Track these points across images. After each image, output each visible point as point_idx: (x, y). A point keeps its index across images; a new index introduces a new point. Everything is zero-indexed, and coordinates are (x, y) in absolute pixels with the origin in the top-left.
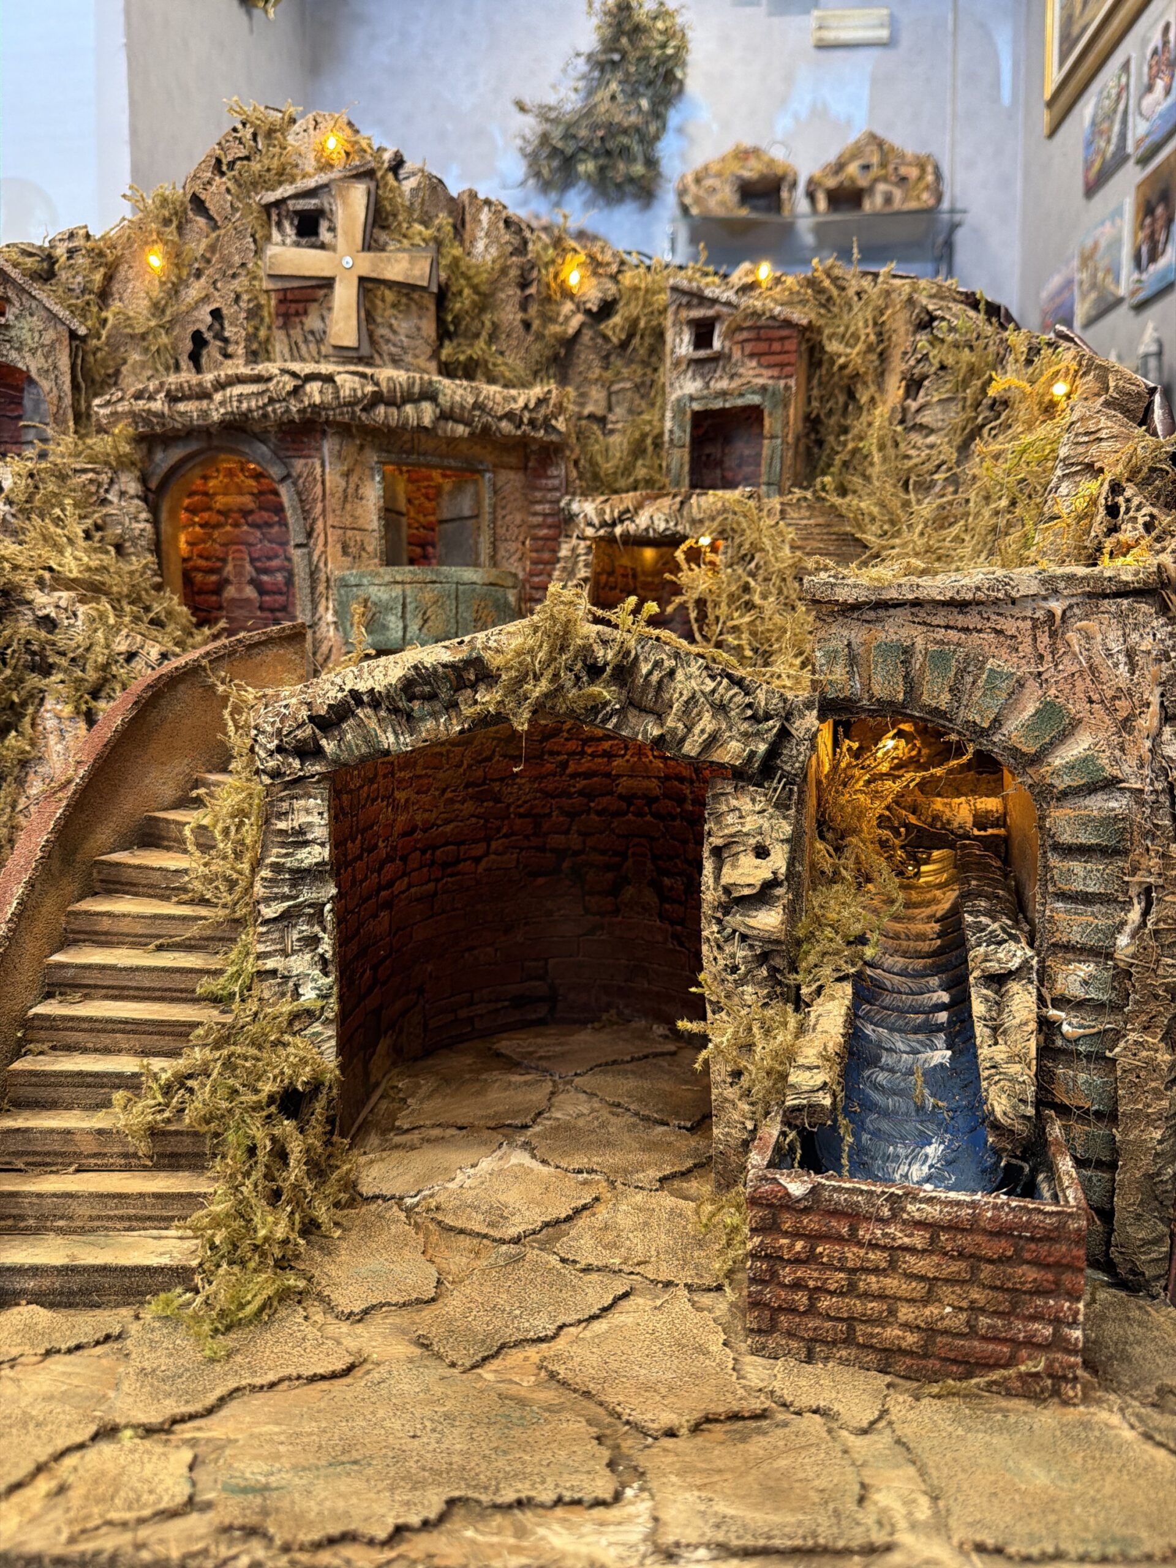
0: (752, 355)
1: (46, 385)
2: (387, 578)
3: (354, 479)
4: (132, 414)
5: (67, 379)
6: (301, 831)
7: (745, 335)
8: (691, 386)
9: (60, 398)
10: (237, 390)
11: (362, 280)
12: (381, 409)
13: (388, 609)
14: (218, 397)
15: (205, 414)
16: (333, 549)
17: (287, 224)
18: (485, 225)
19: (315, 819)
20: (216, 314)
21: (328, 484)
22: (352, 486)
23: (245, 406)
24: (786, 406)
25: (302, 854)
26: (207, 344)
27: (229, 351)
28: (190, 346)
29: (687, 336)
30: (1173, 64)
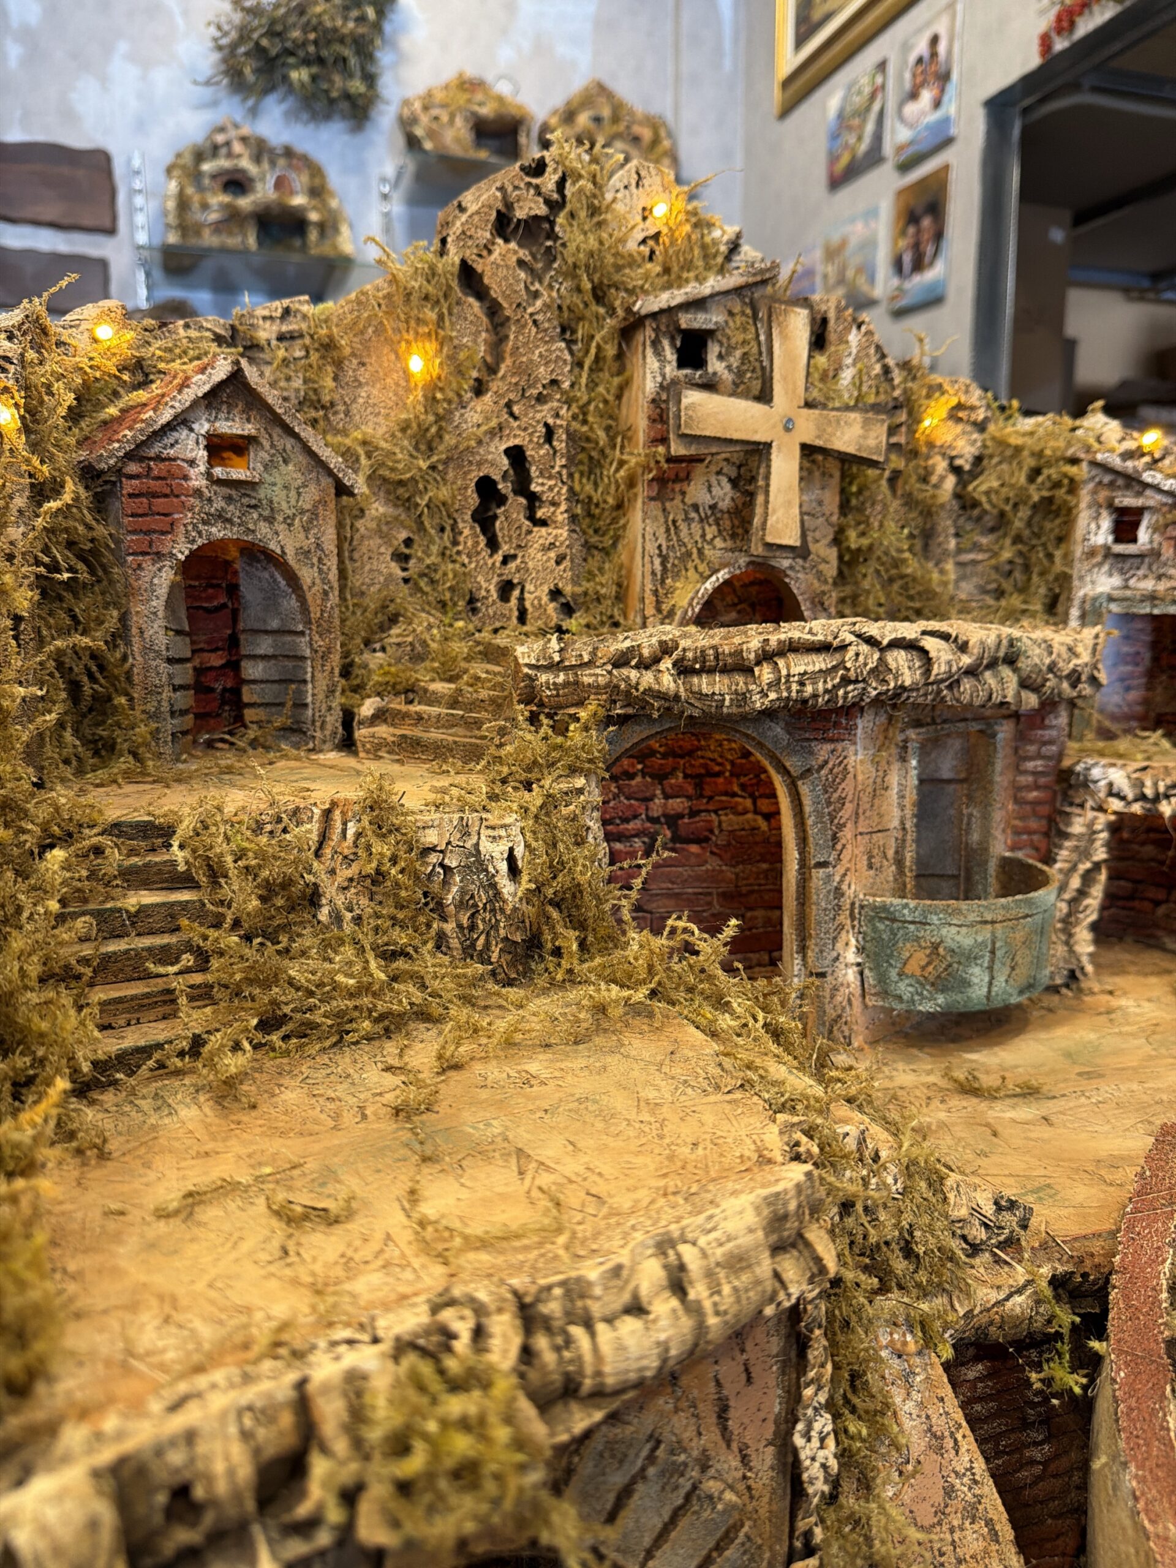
2: (972, 917)
4: (612, 689)
5: (333, 562)
8: (1105, 583)
10: (799, 665)
11: (803, 448)
12: (965, 683)
13: (970, 957)
14: (765, 673)
15: (742, 698)
16: (861, 864)
17: (666, 346)
20: (516, 455)
21: (860, 778)
22: (881, 773)
23: (809, 689)
26: (502, 500)
27: (540, 514)
28: (474, 500)
29: (1106, 523)
30: (944, 78)
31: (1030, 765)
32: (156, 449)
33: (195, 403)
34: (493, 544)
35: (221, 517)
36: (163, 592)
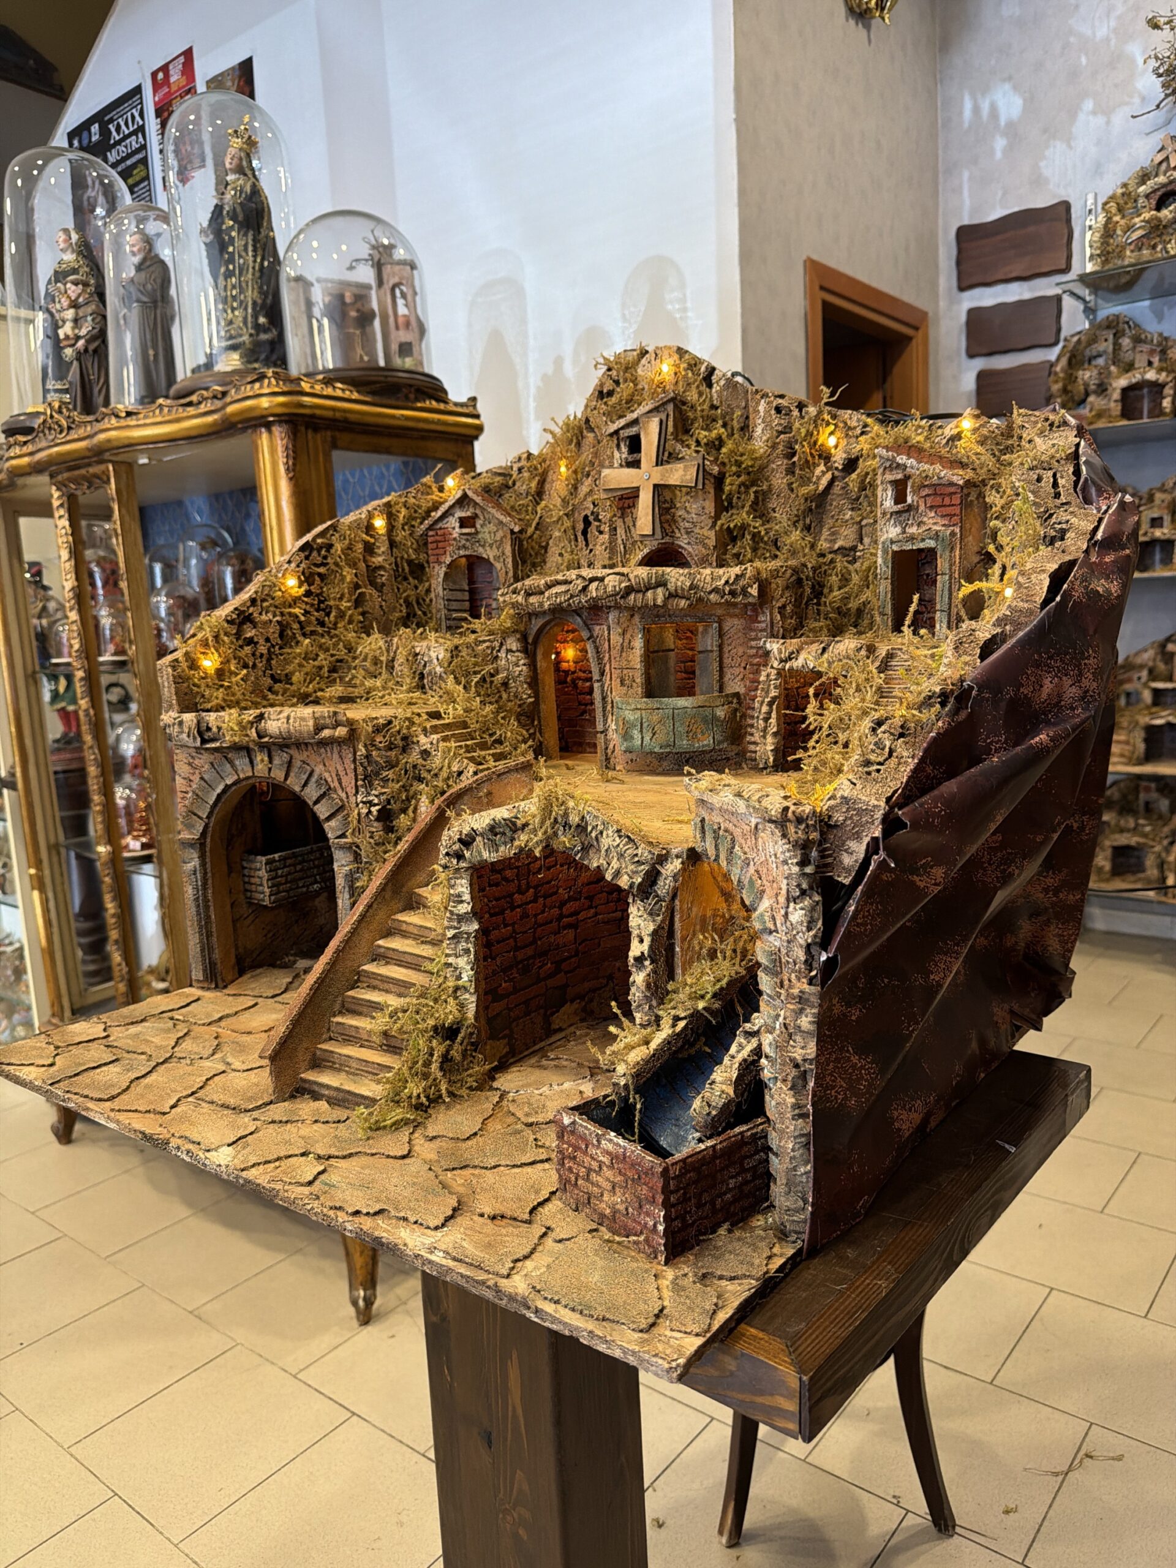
0: (931, 508)
1: (498, 565)
3: (628, 636)
5: (510, 560)
6: (459, 896)
7: (926, 491)
8: (892, 531)
9: (507, 573)
10: (554, 590)
11: (656, 486)
12: (632, 596)
14: (547, 594)
15: (541, 604)
16: (616, 683)
17: (622, 445)
18: (762, 414)
19: (464, 890)
20: (595, 503)
22: (627, 641)
24: (952, 549)
25: (460, 907)
26: (590, 524)
27: (601, 529)
28: (582, 526)
29: (891, 492)
32: (440, 525)
33: (452, 507)
34: (587, 545)
35: (464, 547)
36: (442, 576)
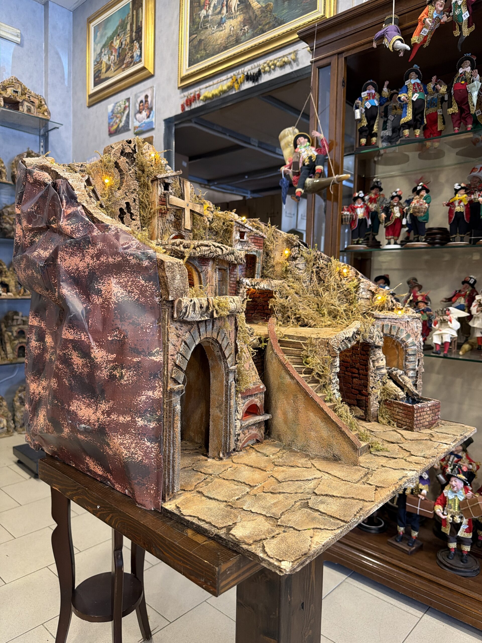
0: (253, 242)
7: (252, 237)
10: (203, 248)
11: (190, 210)
17: (162, 185)
20: (128, 204)
21: (210, 274)
23: (205, 253)
24: (260, 256)
26: (125, 213)
27: (133, 218)
28: (119, 213)
29: (238, 234)
30: (151, 109)
31: (232, 279)
34: (123, 223)
